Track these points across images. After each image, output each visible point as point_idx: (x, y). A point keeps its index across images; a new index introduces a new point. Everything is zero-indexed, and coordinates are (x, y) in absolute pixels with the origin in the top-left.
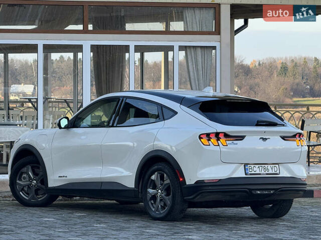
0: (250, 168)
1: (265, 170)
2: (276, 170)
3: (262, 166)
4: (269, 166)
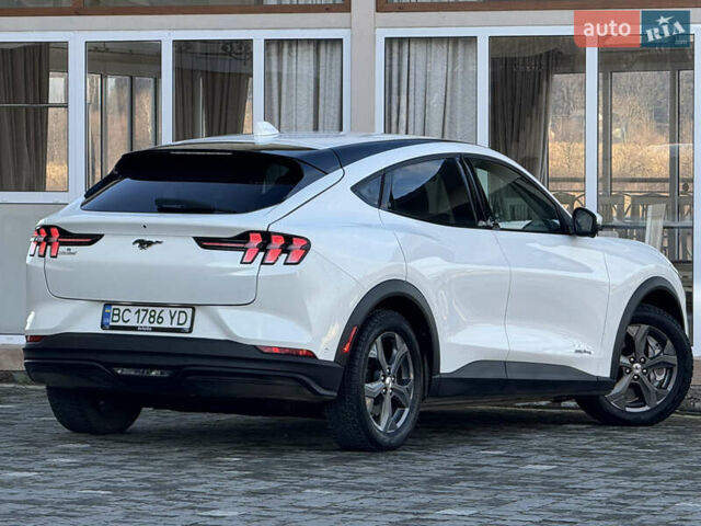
0: (116, 312)
1: (152, 320)
2: (183, 320)
3: (147, 311)
4: (167, 310)
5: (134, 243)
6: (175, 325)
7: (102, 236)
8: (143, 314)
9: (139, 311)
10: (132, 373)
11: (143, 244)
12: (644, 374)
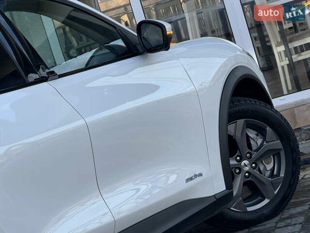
12: (254, 168)
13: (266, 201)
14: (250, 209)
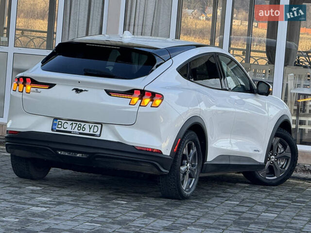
0: (60, 123)
1: (79, 128)
2: (96, 130)
3: (77, 124)
4: (87, 125)
5: (73, 90)
6: (91, 132)
7: (55, 85)
8: (74, 125)
9: (72, 124)
10: (67, 154)
11: (78, 91)
12: (276, 161)
13: (275, 177)
14: (267, 178)
